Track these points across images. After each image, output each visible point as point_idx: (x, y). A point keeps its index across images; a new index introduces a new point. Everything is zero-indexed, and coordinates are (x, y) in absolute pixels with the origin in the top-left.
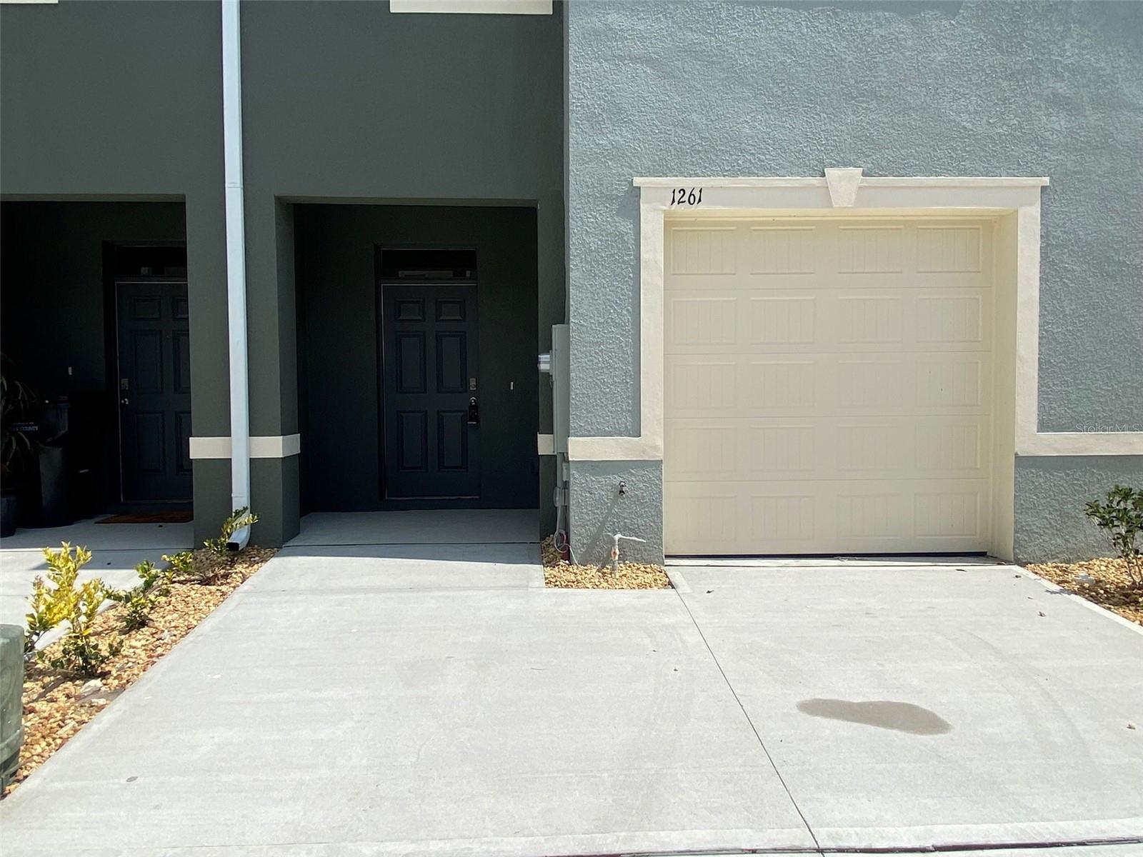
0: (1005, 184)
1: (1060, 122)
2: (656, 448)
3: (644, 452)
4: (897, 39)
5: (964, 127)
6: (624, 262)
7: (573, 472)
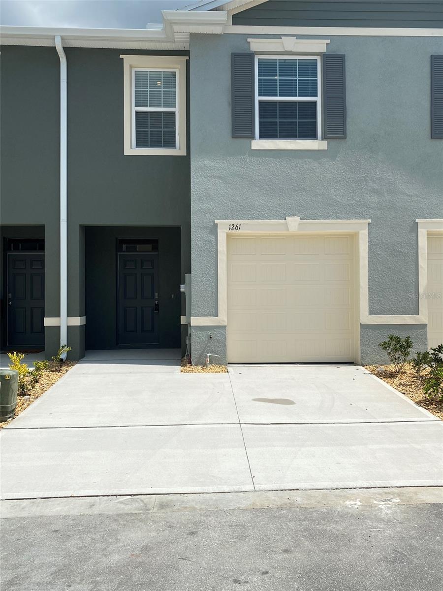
0: (355, 222)
1: (375, 199)
2: (223, 321)
3: (219, 322)
4: (313, 169)
5: (339, 202)
6: (212, 251)
7: (192, 330)
